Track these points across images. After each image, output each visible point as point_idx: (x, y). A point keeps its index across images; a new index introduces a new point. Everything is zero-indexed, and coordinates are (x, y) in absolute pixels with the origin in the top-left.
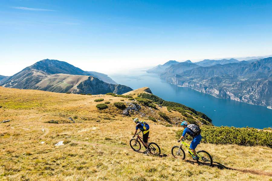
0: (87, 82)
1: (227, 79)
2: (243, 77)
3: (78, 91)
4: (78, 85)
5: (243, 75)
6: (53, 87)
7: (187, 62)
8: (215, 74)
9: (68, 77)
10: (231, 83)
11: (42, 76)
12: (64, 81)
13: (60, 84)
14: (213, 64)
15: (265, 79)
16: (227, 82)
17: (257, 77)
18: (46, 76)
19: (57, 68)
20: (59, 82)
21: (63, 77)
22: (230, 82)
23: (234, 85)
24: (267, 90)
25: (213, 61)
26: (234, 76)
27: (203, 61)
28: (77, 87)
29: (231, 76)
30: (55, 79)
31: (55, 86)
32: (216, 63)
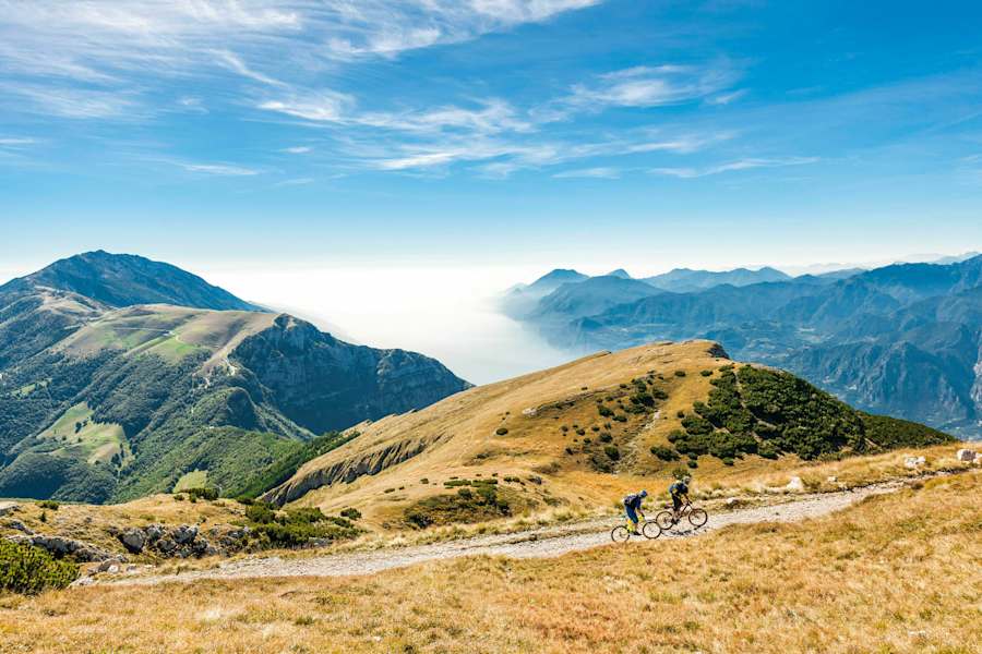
0: (271, 337)
1: (762, 335)
2: (812, 330)
3: (233, 374)
4: (234, 348)
5: (812, 322)
6: (125, 355)
7: (617, 274)
8: (716, 317)
9: (190, 316)
10: (776, 352)
11: (80, 315)
12: (171, 332)
13: (157, 343)
14: (706, 284)
15: (895, 339)
16: (762, 346)
17: (861, 333)
18: (94, 314)
19: (139, 287)
20: (150, 338)
21: (169, 319)
22: (773, 347)
23: (792, 357)
24: (904, 374)
25: (704, 274)
26: (783, 327)
27: (668, 274)
28: (229, 356)
29: (772, 324)
30: (134, 326)
31: (135, 353)
32: (713, 280)
